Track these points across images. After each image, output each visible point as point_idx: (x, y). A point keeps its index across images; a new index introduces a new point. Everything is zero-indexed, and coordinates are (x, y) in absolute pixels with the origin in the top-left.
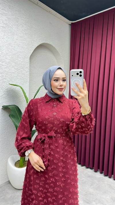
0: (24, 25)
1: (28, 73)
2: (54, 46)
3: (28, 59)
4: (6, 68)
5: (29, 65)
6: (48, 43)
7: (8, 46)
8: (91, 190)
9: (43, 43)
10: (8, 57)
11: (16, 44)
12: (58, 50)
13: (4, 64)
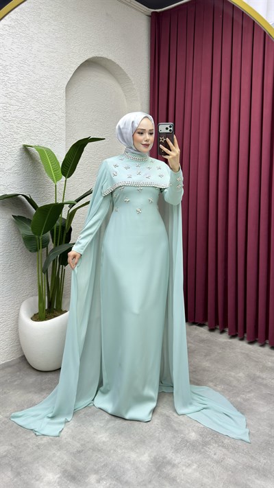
0: (53, 22)
1: (63, 122)
2: (117, 62)
3: (63, 91)
4: (18, 110)
5: (64, 103)
6: (104, 56)
7: (21, 65)
8: (206, 364)
9: (94, 58)
10: (21, 87)
11: (37, 61)
12: (125, 70)
13: (12, 102)
